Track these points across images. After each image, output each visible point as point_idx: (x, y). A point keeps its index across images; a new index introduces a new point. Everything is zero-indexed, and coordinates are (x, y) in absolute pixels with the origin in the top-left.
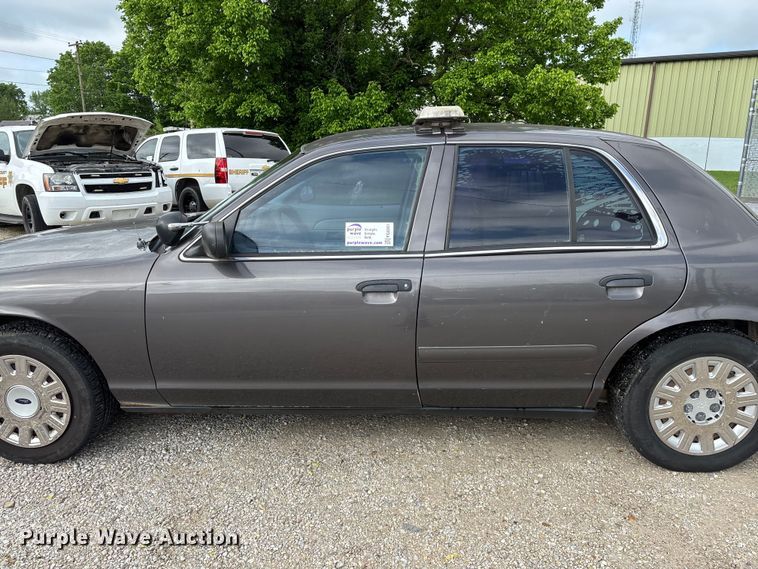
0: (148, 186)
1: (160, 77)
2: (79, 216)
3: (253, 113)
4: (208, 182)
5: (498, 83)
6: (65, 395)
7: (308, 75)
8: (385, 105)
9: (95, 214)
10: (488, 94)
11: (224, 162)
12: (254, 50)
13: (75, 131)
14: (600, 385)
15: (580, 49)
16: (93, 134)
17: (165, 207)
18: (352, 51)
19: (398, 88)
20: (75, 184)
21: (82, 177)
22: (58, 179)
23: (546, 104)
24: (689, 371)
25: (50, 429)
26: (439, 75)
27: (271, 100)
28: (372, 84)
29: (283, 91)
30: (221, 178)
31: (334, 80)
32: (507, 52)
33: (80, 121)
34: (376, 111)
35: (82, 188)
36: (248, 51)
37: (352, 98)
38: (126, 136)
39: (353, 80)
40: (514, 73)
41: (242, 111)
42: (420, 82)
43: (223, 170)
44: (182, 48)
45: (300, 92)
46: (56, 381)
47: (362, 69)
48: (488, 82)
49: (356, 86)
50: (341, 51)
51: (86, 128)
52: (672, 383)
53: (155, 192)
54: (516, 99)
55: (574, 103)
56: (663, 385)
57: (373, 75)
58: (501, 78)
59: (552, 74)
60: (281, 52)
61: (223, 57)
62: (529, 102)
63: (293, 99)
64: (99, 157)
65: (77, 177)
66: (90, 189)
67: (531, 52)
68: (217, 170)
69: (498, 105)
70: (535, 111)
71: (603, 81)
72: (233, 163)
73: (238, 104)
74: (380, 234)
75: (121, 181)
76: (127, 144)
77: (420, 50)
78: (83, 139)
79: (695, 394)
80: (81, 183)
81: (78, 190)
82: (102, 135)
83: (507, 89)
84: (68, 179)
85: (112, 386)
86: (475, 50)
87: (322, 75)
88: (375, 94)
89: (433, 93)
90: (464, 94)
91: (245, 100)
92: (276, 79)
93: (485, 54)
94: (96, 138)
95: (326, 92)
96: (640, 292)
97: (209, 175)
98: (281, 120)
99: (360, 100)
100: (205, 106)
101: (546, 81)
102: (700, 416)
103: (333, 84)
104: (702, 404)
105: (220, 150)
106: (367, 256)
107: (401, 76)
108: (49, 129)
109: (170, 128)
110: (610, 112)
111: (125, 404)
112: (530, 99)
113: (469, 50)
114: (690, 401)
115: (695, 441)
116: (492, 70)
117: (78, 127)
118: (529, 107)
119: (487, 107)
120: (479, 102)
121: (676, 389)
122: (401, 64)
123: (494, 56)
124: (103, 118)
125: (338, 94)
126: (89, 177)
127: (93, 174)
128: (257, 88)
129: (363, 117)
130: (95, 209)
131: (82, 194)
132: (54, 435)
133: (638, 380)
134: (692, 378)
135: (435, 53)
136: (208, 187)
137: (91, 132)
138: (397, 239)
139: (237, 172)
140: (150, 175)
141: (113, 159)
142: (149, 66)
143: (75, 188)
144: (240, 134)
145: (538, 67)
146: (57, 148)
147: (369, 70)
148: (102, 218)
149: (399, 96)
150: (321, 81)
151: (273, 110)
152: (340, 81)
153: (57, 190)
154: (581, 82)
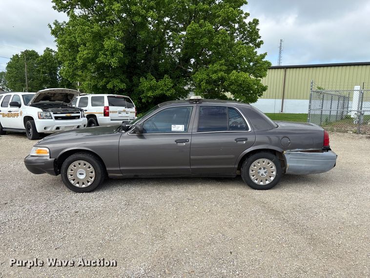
0: (78, 117)
1: (73, 71)
2: (52, 129)
3: (114, 87)
4: (101, 116)
5: (218, 77)
6: (94, 172)
7: (138, 71)
8: (172, 85)
9: (58, 128)
10: (215, 81)
11: (108, 108)
12: (116, 61)
13: (50, 95)
14: (236, 166)
15: (251, 64)
16: (57, 96)
17: (85, 126)
18: (157, 61)
19: (176, 78)
20: (51, 116)
21: (54, 113)
22: (44, 114)
23: (238, 86)
24: (258, 163)
25: (88, 182)
26: (194, 73)
27: (122, 81)
28: (166, 76)
29: (127, 78)
30: (106, 114)
31: (150, 74)
32: (221, 65)
33: (54, 92)
34: (168, 87)
35: (53, 118)
36: (114, 62)
37: (157, 81)
38: (69, 97)
39: (158, 74)
40: (225, 73)
41: (109, 86)
42: (186, 75)
43: (107, 111)
44: (84, 59)
45: (135, 79)
46: (92, 168)
47: (162, 69)
48: (214, 77)
49: (159, 77)
50: (153, 62)
51: (55, 94)
52: (254, 166)
53: (81, 120)
54: (225, 83)
55: (249, 86)
56: (252, 166)
57: (166, 72)
58: (220, 75)
59: (240, 74)
60: (127, 62)
61: (103, 64)
62: (231, 85)
63: (131, 81)
64: (57, 106)
65: (52, 113)
66: (56, 118)
67: (231, 65)
68: (105, 111)
69: (219, 85)
70: (234, 88)
71: (261, 77)
72: (111, 108)
73: (107, 83)
74: (180, 128)
75: (68, 115)
76: (69, 100)
77: (186, 62)
78: (52, 99)
79: (260, 169)
80: (53, 116)
81: (52, 118)
82: (60, 97)
83: (223, 79)
84: (48, 114)
85: (107, 169)
86: (209, 63)
87: (144, 72)
88: (167, 81)
89: (191, 80)
90: (204, 81)
91: (110, 81)
92: (124, 73)
93: (213, 65)
94: (58, 98)
95: (146, 78)
96: (244, 142)
97: (101, 113)
98: (126, 90)
99: (161, 83)
100: (93, 83)
101: (238, 77)
102: (262, 175)
103: (149, 75)
104: (262, 171)
105: (106, 103)
106: (178, 133)
107: (178, 73)
108: (40, 94)
109: (83, 94)
110: (265, 89)
111: (110, 175)
112: (232, 84)
113: (207, 62)
114: (259, 171)
115: (261, 181)
116: (215, 72)
117: (51, 94)
118: (231, 87)
119: (214, 86)
120: (211, 84)
121: (256, 167)
122: (178, 67)
123: (216, 66)
124: (62, 90)
125: (152, 80)
126: (56, 113)
127: (58, 112)
128: (116, 76)
129: (162, 90)
130: (58, 126)
131: (53, 120)
132: (89, 184)
133: (246, 165)
134: (259, 164)
135: (192, 63)
136: (101, 118)
137: (56, 96)
138: (185, 129)
139: (113, 112)
140: (79, 113)
141: (63, 106)
142: (68, 66)
143: (50, 117)
144: (114, 97)
145: (234, 71)
146: (41, 102)
147: (164, 70)
148: (60, 130)
149: (177, 81)
150: (143, 74)
151: (123, 86)
152: (152, 74)
153: (43, 118)
154: (252, 77)
